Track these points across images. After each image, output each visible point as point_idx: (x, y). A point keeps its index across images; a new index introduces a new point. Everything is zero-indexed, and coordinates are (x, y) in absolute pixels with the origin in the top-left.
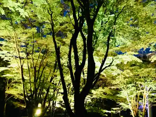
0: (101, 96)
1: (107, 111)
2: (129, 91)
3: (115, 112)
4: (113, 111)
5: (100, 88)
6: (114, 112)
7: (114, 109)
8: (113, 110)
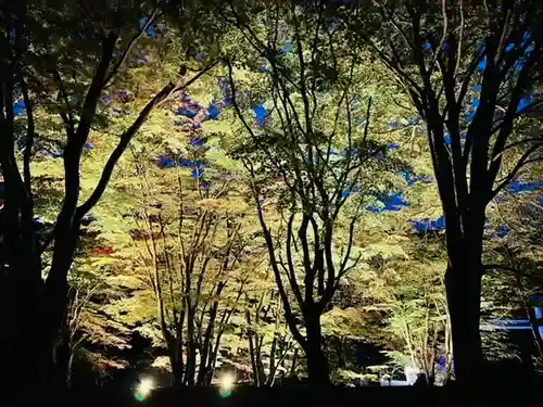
0: (337, 330)
1: (354, 375)
2: (410, 318)
3: (376, 376)
4: (369, 376)
5: (335, 308)
6: (374, 377)
7: (373, 368)
8: (370, 372)
